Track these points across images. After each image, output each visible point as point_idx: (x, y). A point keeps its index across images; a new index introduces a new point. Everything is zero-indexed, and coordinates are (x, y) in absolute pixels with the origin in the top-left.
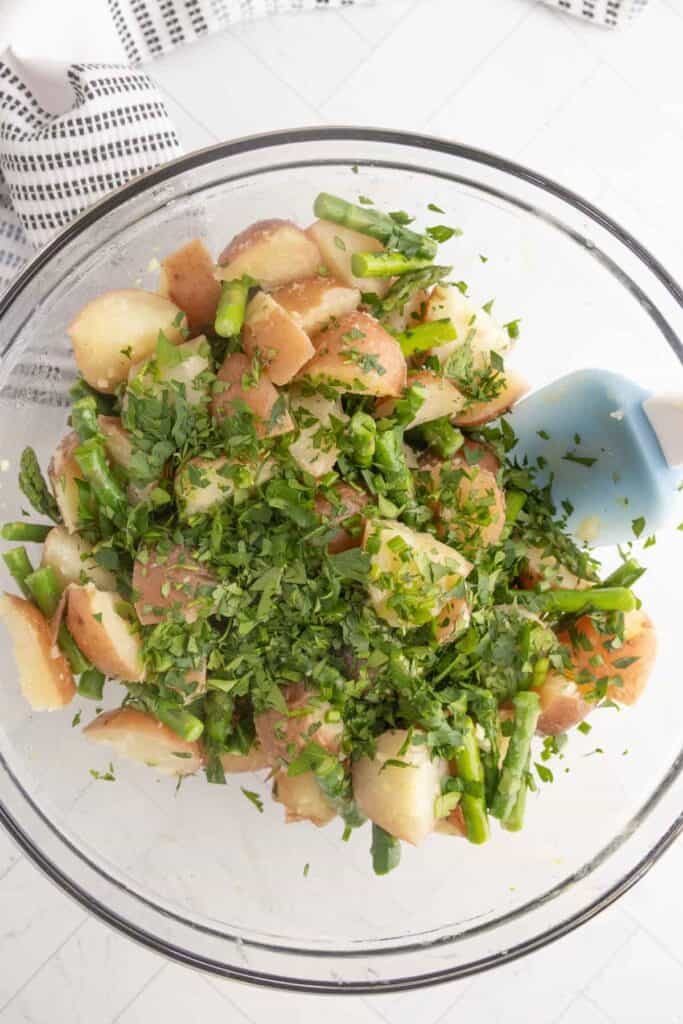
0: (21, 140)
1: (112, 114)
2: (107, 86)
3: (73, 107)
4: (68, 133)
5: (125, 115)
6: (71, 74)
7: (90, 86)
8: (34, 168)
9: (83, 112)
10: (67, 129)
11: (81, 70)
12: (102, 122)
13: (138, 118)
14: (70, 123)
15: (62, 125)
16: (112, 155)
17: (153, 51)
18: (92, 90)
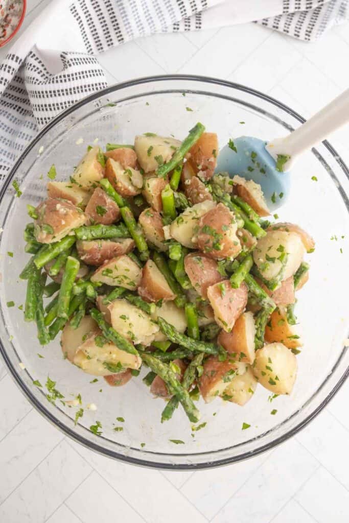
0: (39, 84)
1: (79, 73)
2: (77, 61)
3: (62, 70)
4: (59, 81)
5: (85, 74)
6: (62, 56)
7: (70, 61)
8: (43, 96)
9: (66, 72)
10: (59, 79)
11: (66, 54)
12: (74, 77)
13: (90, 76)
14: (60, 77)
15: (57, 78)
16: (78, 92)
17: (99, 49)
18: (71, 62)
